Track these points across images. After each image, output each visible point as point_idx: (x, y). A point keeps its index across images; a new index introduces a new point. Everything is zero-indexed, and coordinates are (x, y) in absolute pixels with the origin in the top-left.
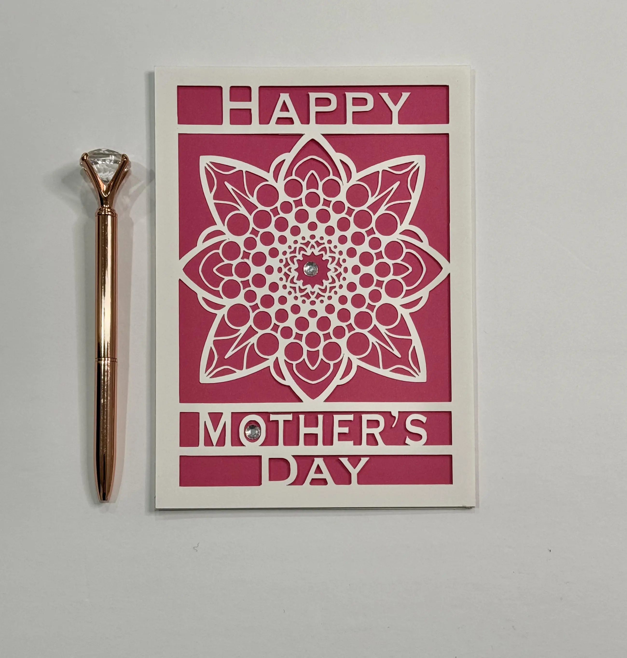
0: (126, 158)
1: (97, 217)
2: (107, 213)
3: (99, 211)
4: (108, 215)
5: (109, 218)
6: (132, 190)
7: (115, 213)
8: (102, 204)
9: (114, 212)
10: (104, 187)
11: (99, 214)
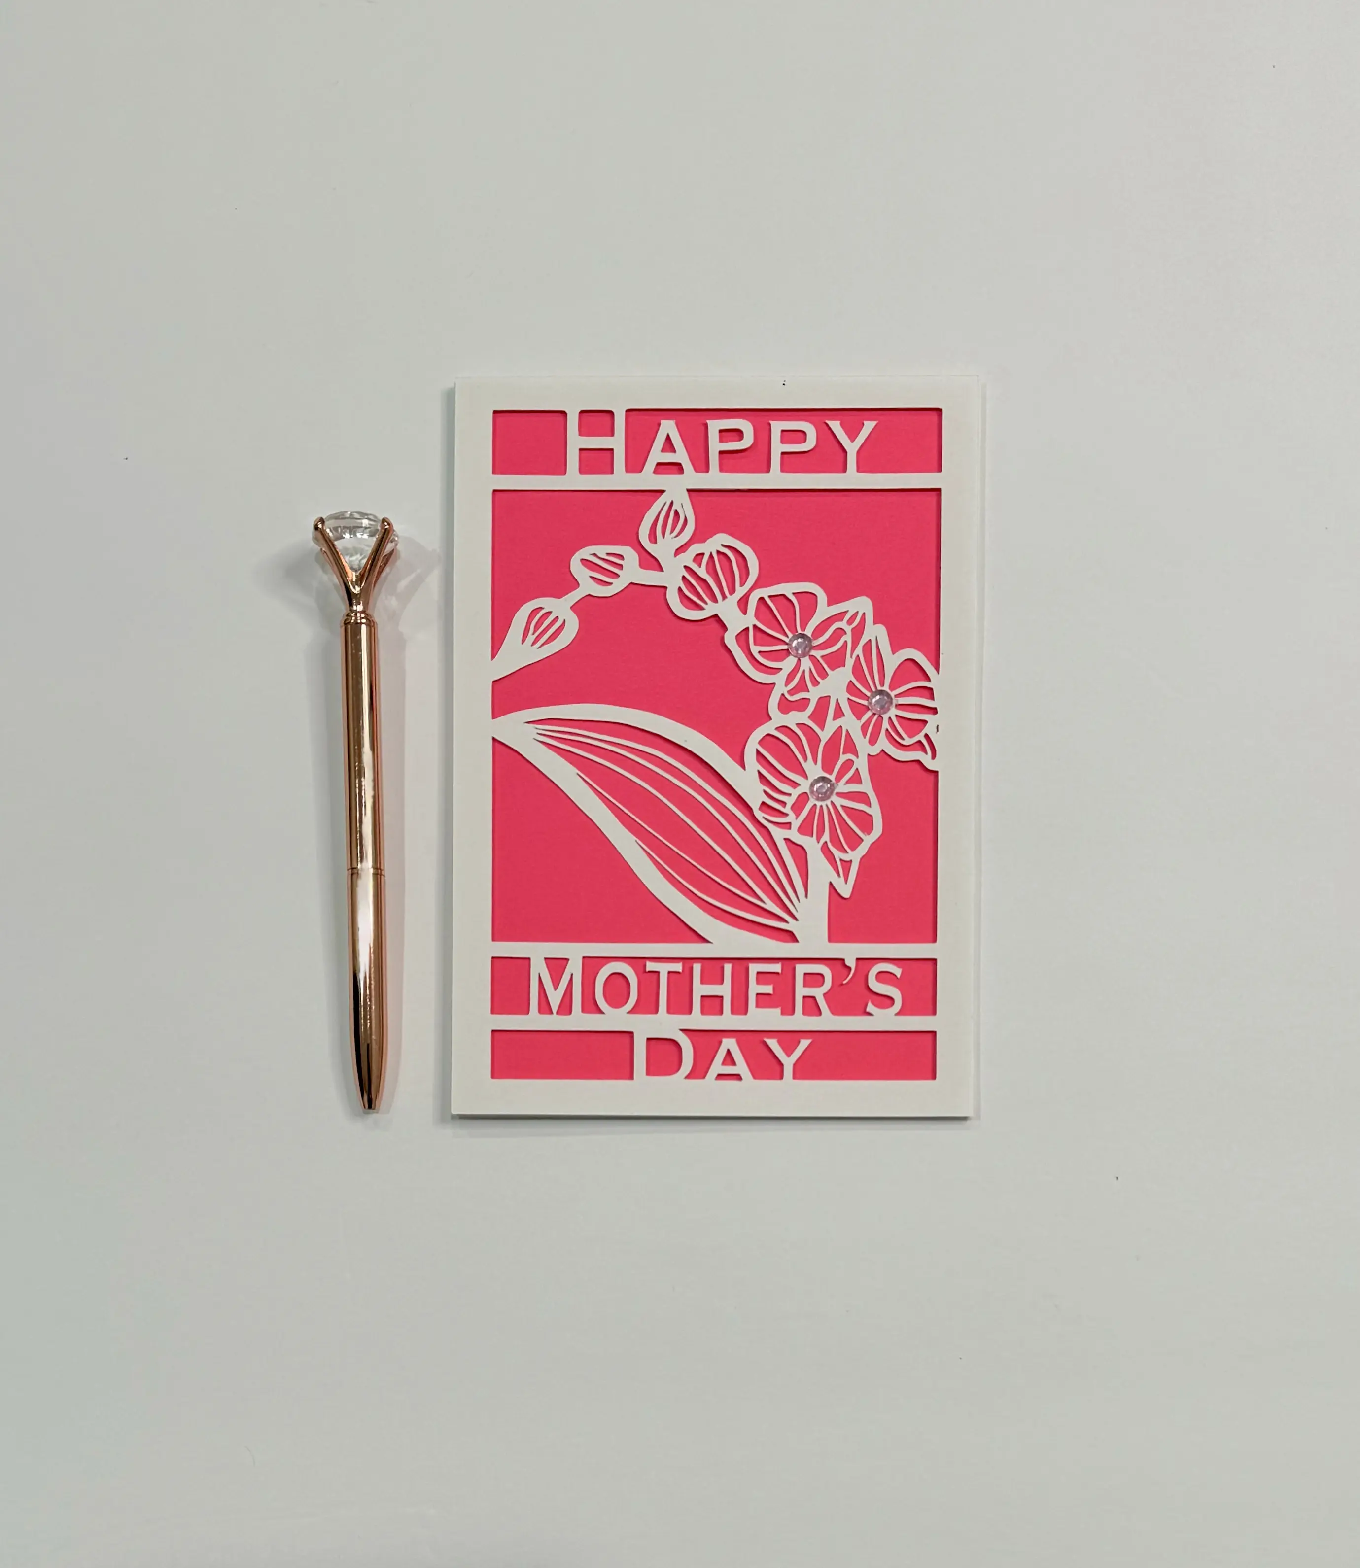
0: (389, 524)
1: (344, 627)
2: (359, 621)
3: (346, 618)
4: (361, 623)
5: (364, 628)
6: (403, 584)
7: (373, 621)
8: (351, 604)
9: (371, 620)
10: (352, 576)
11: (346, 623)
